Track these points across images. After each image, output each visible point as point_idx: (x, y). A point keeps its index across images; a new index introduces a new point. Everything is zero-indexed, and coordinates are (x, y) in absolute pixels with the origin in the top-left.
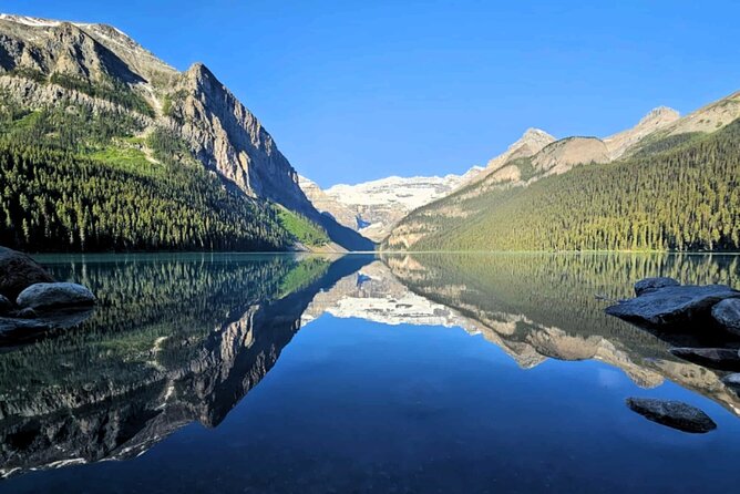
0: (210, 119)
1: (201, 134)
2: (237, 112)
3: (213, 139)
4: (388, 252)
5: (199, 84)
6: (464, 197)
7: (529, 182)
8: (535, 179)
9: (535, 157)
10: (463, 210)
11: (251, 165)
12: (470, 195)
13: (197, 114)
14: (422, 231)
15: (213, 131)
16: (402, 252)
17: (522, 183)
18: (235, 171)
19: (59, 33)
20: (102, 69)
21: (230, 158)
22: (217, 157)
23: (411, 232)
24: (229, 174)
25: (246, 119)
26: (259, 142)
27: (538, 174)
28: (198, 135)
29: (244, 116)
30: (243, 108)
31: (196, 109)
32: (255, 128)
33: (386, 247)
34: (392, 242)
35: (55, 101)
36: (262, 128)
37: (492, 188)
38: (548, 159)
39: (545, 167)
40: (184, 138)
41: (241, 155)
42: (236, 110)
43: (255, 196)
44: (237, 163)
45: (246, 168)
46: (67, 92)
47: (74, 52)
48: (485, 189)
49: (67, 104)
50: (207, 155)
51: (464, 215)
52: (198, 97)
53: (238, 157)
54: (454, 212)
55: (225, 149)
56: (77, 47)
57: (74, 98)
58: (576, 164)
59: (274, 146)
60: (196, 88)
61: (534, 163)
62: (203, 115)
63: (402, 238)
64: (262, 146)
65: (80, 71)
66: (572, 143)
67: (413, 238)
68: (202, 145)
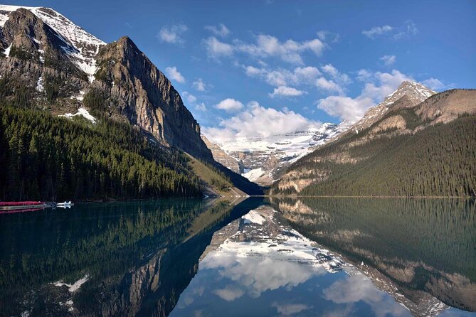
0: (133, 81)
1: (126, 94)
2: (153, 75)
3: (136, 98)
4: (279, 196)
5: (125, 53)
6: (352, 144)
7: (416, 130)
8: (421, 128)
9: (419, 107)
10: (352, 157)
11: (165, 119)
12: (358, 143)
13: (123, 77)
14: (311, 176)
15: (135, 90)
16: (293, 196)
17: (409, 131)
18: (152, 125)
19: (16, 17)
20: (49, 44)
21: (148, 113)
22: (138, 113)
23: (301, 178)
24: (147, 126)
25: (160, 80)
26: (169, 99)
27: (424, 123)
28: (124, 94)
29: (158, 77)
30: (158, 71)
31: (122, 73)
32: (167, 88)
33: (277, 191)
34: (282, 186)
35: (12, 69)
36: (172, 87)
37: (379, 136)
38: (432, 110)
39: (430, 116)
40: (113, 97)
41: (157, 111)
42: (152, 73)
43: (168, 145)
44: (154, 118)
45: (161, 121)
46: (22, 63)
47: (29, 31)
48: (372, 137)
49: (22, 72)
50: (130, 111)
51: (354, 161)
52: (124, 63)
53: (155, 112)
54: (344, 159)
55: (145, 106)
56: (31, 27)
57: (27, 66)
58: (461, 113)
59: (180, 102)
60: (122, 56)
61: (418, 113)
62: (128, 78)
63: (292, 183)
64: (171, 102)
65: (33, 46)
66: (454, 95)
67: (303, 183)
68: (127, 103)
